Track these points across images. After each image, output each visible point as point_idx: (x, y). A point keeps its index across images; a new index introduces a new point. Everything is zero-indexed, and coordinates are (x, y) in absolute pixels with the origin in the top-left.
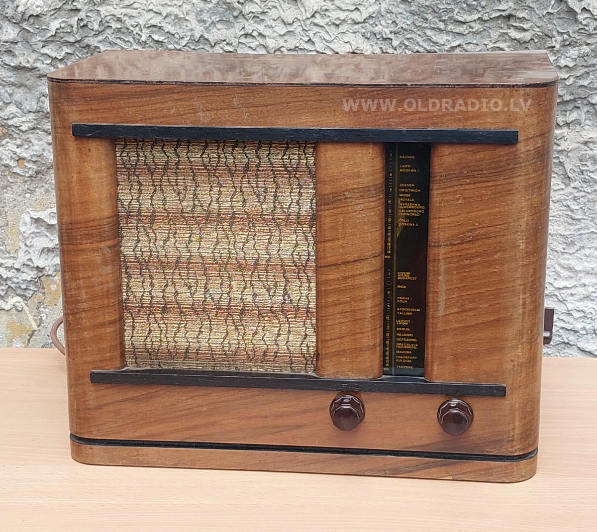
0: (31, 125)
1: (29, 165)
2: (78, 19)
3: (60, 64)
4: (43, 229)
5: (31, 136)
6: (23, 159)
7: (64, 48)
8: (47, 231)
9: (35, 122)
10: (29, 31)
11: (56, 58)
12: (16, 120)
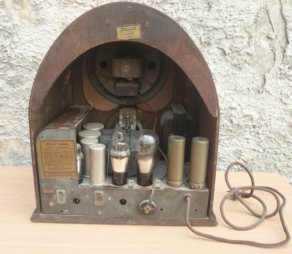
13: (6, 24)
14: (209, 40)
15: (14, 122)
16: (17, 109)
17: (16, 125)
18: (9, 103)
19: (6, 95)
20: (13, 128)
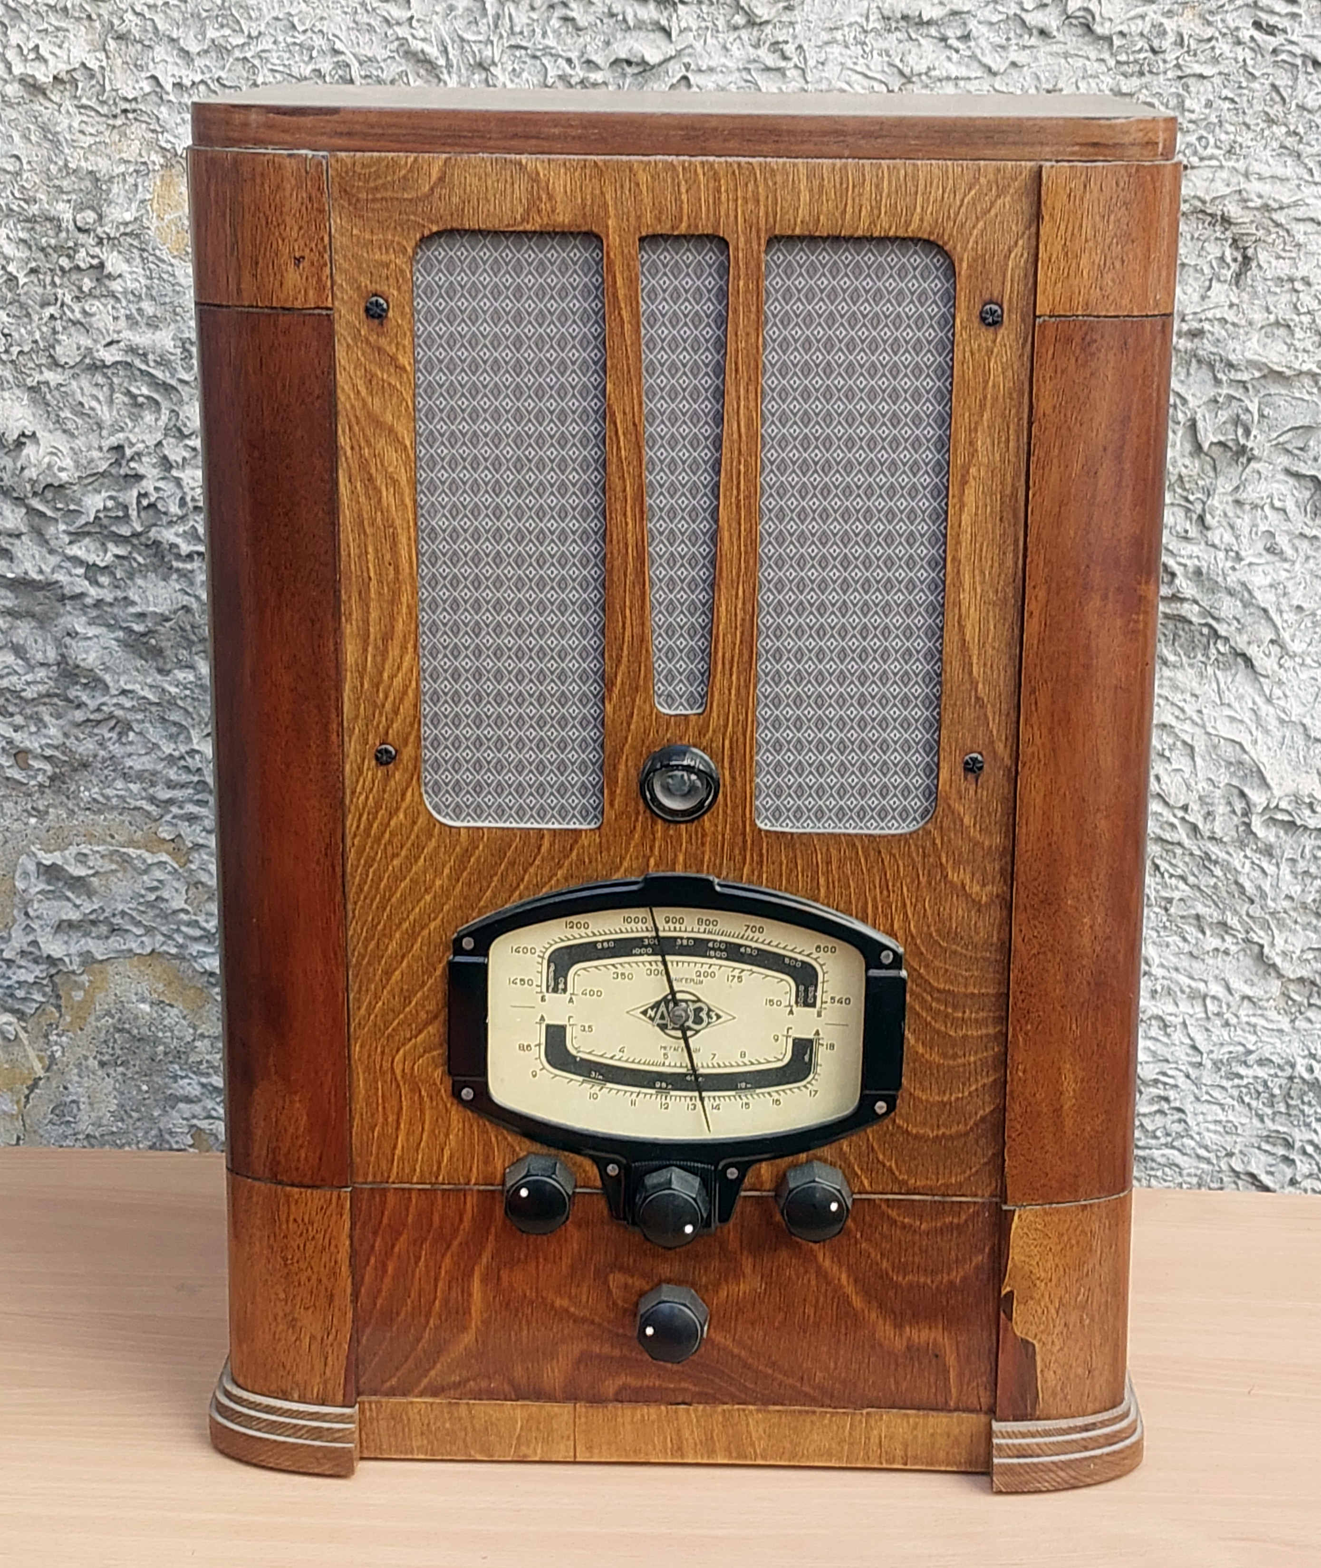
0: (42, 688)
1: (36, 764)
2: (140, 495)
3: (102, 574)
4: (60, 884)
5: (42, 708)
6: (26, 752)
7: (110, 546)
8: (69, 889)
9: (52, 683)
10: (42, 515)
11: (94, 565)
12: (14, 679)
13: (142, 338)
14: (1240, 431)
15: (149, 861)
16: (171, 785)
17: (158, 874)
18: (130, 755)
19: (119, 713)
20: (143, 892)
